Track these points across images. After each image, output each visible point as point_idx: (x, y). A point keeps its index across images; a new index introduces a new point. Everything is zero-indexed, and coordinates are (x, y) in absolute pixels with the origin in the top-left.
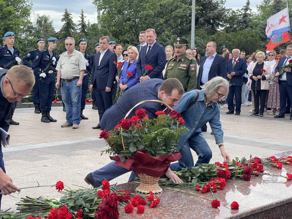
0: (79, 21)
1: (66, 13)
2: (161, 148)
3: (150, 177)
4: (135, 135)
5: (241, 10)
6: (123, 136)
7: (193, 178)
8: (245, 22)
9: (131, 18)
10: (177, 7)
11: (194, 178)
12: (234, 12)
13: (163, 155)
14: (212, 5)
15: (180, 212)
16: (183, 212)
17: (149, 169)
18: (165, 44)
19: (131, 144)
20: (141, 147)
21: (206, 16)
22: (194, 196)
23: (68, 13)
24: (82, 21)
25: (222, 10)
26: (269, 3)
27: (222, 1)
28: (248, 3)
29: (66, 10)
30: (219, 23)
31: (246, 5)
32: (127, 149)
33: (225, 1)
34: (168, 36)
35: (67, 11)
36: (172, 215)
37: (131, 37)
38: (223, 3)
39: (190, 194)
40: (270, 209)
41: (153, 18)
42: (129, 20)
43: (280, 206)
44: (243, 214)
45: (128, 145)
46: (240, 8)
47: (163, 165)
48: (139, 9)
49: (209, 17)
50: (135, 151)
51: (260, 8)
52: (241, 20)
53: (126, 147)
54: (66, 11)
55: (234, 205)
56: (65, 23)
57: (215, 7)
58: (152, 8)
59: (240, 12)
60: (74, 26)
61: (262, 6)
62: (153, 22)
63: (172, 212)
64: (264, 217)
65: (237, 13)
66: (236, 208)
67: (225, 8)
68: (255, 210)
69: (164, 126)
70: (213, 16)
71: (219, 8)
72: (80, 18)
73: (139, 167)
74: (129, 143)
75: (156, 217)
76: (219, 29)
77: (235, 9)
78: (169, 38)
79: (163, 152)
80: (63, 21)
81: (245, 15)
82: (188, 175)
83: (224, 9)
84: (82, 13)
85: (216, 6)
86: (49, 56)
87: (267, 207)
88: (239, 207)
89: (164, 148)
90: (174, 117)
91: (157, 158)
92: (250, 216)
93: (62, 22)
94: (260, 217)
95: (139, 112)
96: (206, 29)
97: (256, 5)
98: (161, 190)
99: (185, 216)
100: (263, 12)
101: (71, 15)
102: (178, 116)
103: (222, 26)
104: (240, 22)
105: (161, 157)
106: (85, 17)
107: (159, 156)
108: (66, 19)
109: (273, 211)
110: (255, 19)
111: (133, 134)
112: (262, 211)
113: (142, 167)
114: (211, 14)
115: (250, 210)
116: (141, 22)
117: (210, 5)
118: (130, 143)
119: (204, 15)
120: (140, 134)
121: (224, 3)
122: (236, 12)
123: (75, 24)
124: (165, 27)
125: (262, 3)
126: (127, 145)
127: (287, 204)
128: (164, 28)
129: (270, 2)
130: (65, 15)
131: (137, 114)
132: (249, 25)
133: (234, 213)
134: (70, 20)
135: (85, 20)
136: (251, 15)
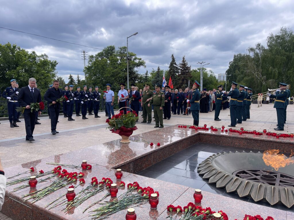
0: (77, 79)
2: (130, 125)
3: (126, 136)
6: (115, 121)
8: (146, 79)
10: (119, 73)
12: (141, 75)
17: (126, 133)
20: (123, 125)
26: (154, 72)
31: (146, 72)
32: (117, 126)
41: (110, 77)
42: (99, 78)
44: (162, 147)
46: (144, 74)
50: (121, 127)
52: (144, 78)
54: (70, 75)
55: (159, 144)
57: (134, 73)
61: (152, 73)
65: (143, 76)
71: (136, 73)
77: (142, 74)
80: (69, 79)
81: (146, 77)
84: (78, 76)
86: (70, 93)
90: (134, 113)
91: (129, 129)
97: (149, 73)
101: (73, 76)
103: (137, 81)
110: (149, 78)
113: (123, 133)
118: (118, 124)
119: (130, 76)
123: (75, 80)
130: (70, 77)
132: (148, 80)
133: (159, 147)
134: (72, 79)
135: (79, 78)
136: (148, 76)
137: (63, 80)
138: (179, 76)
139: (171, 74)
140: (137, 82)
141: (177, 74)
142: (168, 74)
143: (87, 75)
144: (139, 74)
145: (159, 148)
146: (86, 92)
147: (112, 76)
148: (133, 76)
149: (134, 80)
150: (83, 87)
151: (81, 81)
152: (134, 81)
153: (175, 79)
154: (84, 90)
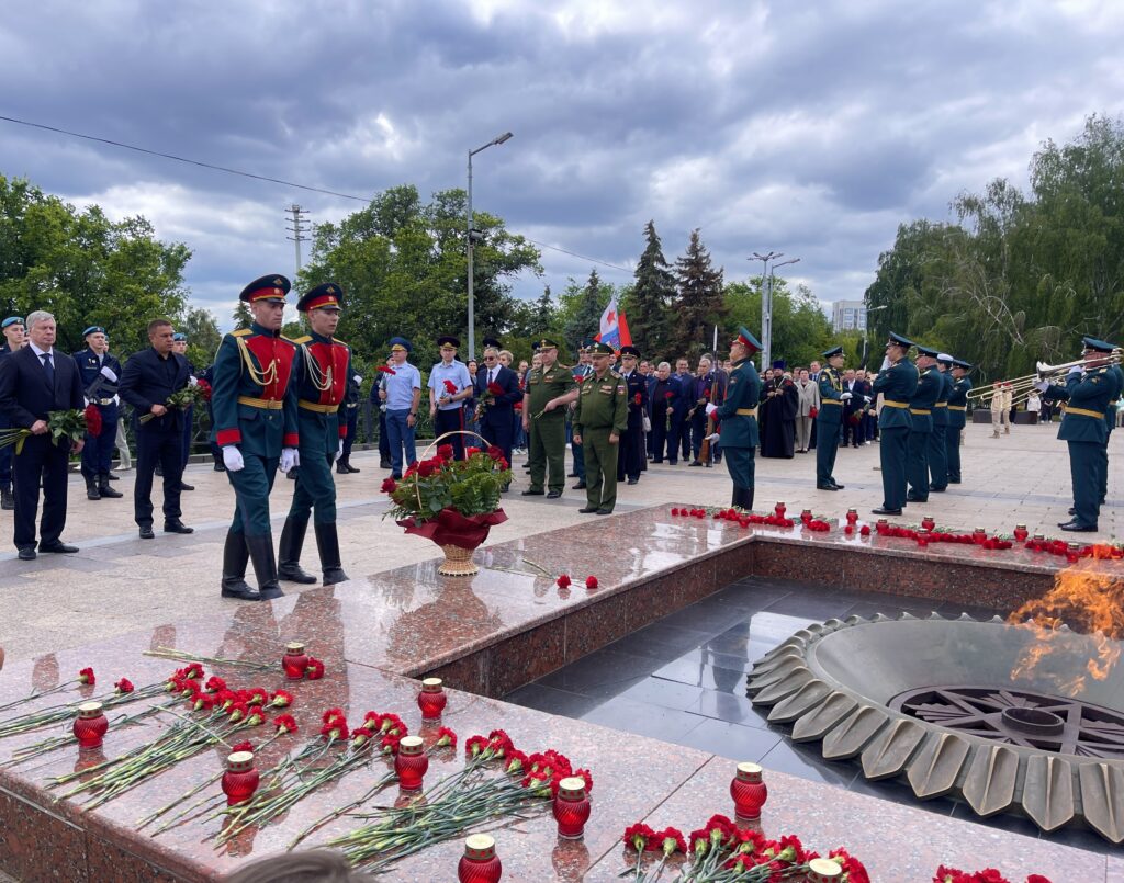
2: (477, 504)
3: (460, 549)
4: (438, 485)
5: (537, 302)
8: (544, 321)
12: (524, 305)
17: (460, 537)
21: (483, 311)
25: (508, 302)
26: (576, 292)
28: (548, 292)
31: (544, 294)
32: (426, 507)
44: (605, 594)
45: (427, 500)
47: (480, 530)
50: (440, 509)
52: (537, 317)
53: (424, 504)
55: (592, 582)
57: (496, 296)
66: (594, 585)
76: (504, 331)
88: (599, 585)
91: (472, 519)
96: (483, 330)
100: (569, 305)
103: (508, 327)
104: (537, 322)
110: (557, 317)
113: (450, 534)
117: (489, 294)
118: (431, 497)
119: (479, 309)
120: (445, 484)
121: (510, 291)
122: (529, 305)
125: (566, 292)
132: (549, 326)
133: (592, 593)
137: (213, 322)
138: (676, 311)
139: (644, 302)
140: (508, 331)
141: (668, 302)
142: (633, 301)
144: (515, 298)
145: (595, 595)
148: (490, 308)
152: (494, 326)
153: (660, 319)
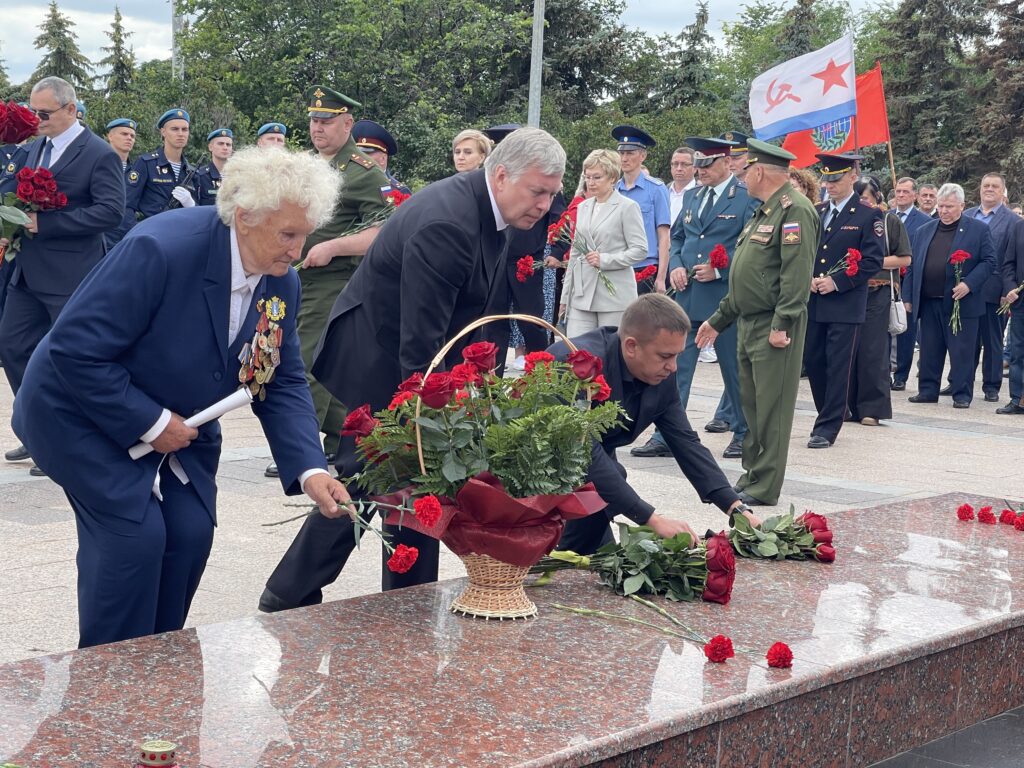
0: (106, 49)
1: (55, 16)
2: (541, 472)
3: (501, 564)
4: (461, 427)
5: (679, 38)
6: (423, 428)
7: (630, 575)
8: (690, 79)
9: (300, 48)
10: (461, 16)
11: (630, 572)
12: (650, 43)
13: (547, 493)
14: (581, 16)
15: (612, 672)
16: (623, 674)
17: (501, 539)
18: (417, 144)
19: (447, 455)
20: (481, 466)
21: (561, 54)
22: (640, 627)
23: (62, 17)
24: (118, 49)
25: (615, 36)
26: (764, 18)
27: (612, 4)
28: (703, 17)
29: (54, 5)
30: (603, 80)
31: (694, 21)
32: (432, 471)
33: (624, 3)
34: (428, 117)
35: (58, 12)
36: (589, 681)
37: (297, 115)
38: (617, 9)
39: (627, 624)
40: (880, 671)
41: (379, 49)
42: (292, 52)
43: (910, 663)
44: (807, 682)
45: (436, 458)
46: (674, 34)
47: (544, 529)
48: (327, 15)
49: (571, 57)
50: (463, 478)
51: (734, 34)
52: (675, 72)
53: (429, 466)
54: (54, 11)
55: (779, 653)
56: (48, 53)
57: (590, 23)
58: (373, 14)
59: (671, 44)
60: (81, 66)
61: (742, 29)
62: (377, 66)
63: (590, 673)
64: (864, 694)
65: (662, 48)
66: (784, 662)
67: (624, 26)
68: (841, 671)
69: (548, 401)
70: (584, 55)
71: (603, 26)
72: (109, 38)
73: (469, 531)
74: (440, 452)
75: (543, 685)
76: (602, 99)
77: (654, 34)
78: (432, 126)
79: (550, 485)
80: (41, 46)
81: (691, 58)
82: (611, 564)
83: (620, 30)
84: (114, 22)
85: (595, 22)
87: (873, 662)
88: (793, 662)
89: (551, 471)
90: (583, 373)
91: (530, 502)
92: (826, 688)
93: (38, 48)
94: (853, 695)
95: (474, 353)
96: (559, 98)
97: (723, 25)
98: (533, 609)
99: (630, 685)
100: (746, 47)
101: (72, 24)
102: (593, 371)
103: (612, 89)
104: (675, 81)
105: (541, 498)
106: (125, 35)
107: (537, 496)
108: (52, 39)
109: (890, 679)
110: (718, 72)
111: (453, 422)
112: (861, 674)
113: (481, 532)
114: (577, 46)
115: (828, 670)
116: (336, 64)
117: (575, 17)
118: (446, 452)
119: (553, 50)
120: (475, 426)
121: (620, 12)
122: (659, 44)
123: (86, 59)
124: (417, 84)
125: (743, 17)
126: (433, 457)
127: (929, 657)
128: (417, 87)
129: (769, 16)
130: (49, 26)
131: (470, 359)
132: (704, 92)
133: (779, 678)
134: (67, 43)
135: (126, 45)
136: (709, 57)
138: (983, 70)
139: (915, 46)
140: (610, 99)
141: (969, 47)
142: (890, 43)
143: (192, 18)
144: (630, 29)
145: (785, 683)
146: (184, 168)
147: (401, 40)
148: (576, 48)
149: (581, 82)
150: (161, 124)
151: (138, 66)
152: (582, 88)
153: (948, 86)
154: (168, 150)
